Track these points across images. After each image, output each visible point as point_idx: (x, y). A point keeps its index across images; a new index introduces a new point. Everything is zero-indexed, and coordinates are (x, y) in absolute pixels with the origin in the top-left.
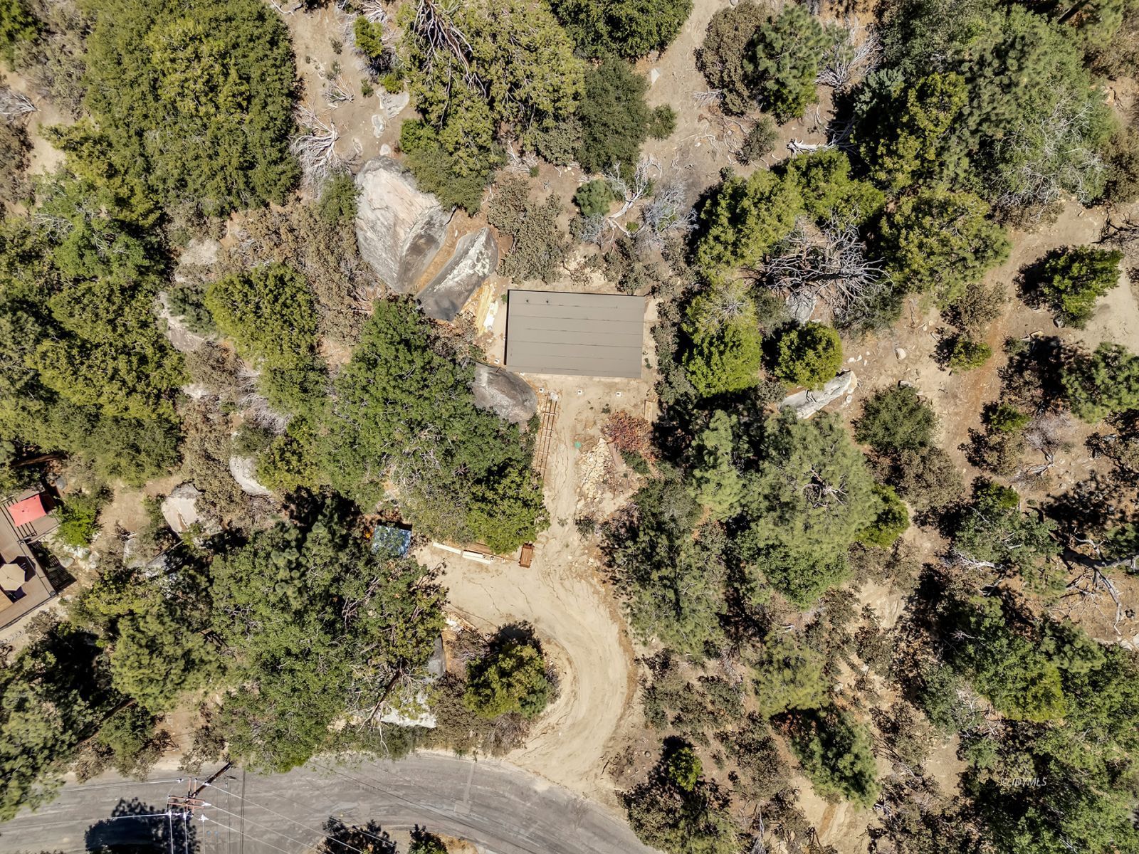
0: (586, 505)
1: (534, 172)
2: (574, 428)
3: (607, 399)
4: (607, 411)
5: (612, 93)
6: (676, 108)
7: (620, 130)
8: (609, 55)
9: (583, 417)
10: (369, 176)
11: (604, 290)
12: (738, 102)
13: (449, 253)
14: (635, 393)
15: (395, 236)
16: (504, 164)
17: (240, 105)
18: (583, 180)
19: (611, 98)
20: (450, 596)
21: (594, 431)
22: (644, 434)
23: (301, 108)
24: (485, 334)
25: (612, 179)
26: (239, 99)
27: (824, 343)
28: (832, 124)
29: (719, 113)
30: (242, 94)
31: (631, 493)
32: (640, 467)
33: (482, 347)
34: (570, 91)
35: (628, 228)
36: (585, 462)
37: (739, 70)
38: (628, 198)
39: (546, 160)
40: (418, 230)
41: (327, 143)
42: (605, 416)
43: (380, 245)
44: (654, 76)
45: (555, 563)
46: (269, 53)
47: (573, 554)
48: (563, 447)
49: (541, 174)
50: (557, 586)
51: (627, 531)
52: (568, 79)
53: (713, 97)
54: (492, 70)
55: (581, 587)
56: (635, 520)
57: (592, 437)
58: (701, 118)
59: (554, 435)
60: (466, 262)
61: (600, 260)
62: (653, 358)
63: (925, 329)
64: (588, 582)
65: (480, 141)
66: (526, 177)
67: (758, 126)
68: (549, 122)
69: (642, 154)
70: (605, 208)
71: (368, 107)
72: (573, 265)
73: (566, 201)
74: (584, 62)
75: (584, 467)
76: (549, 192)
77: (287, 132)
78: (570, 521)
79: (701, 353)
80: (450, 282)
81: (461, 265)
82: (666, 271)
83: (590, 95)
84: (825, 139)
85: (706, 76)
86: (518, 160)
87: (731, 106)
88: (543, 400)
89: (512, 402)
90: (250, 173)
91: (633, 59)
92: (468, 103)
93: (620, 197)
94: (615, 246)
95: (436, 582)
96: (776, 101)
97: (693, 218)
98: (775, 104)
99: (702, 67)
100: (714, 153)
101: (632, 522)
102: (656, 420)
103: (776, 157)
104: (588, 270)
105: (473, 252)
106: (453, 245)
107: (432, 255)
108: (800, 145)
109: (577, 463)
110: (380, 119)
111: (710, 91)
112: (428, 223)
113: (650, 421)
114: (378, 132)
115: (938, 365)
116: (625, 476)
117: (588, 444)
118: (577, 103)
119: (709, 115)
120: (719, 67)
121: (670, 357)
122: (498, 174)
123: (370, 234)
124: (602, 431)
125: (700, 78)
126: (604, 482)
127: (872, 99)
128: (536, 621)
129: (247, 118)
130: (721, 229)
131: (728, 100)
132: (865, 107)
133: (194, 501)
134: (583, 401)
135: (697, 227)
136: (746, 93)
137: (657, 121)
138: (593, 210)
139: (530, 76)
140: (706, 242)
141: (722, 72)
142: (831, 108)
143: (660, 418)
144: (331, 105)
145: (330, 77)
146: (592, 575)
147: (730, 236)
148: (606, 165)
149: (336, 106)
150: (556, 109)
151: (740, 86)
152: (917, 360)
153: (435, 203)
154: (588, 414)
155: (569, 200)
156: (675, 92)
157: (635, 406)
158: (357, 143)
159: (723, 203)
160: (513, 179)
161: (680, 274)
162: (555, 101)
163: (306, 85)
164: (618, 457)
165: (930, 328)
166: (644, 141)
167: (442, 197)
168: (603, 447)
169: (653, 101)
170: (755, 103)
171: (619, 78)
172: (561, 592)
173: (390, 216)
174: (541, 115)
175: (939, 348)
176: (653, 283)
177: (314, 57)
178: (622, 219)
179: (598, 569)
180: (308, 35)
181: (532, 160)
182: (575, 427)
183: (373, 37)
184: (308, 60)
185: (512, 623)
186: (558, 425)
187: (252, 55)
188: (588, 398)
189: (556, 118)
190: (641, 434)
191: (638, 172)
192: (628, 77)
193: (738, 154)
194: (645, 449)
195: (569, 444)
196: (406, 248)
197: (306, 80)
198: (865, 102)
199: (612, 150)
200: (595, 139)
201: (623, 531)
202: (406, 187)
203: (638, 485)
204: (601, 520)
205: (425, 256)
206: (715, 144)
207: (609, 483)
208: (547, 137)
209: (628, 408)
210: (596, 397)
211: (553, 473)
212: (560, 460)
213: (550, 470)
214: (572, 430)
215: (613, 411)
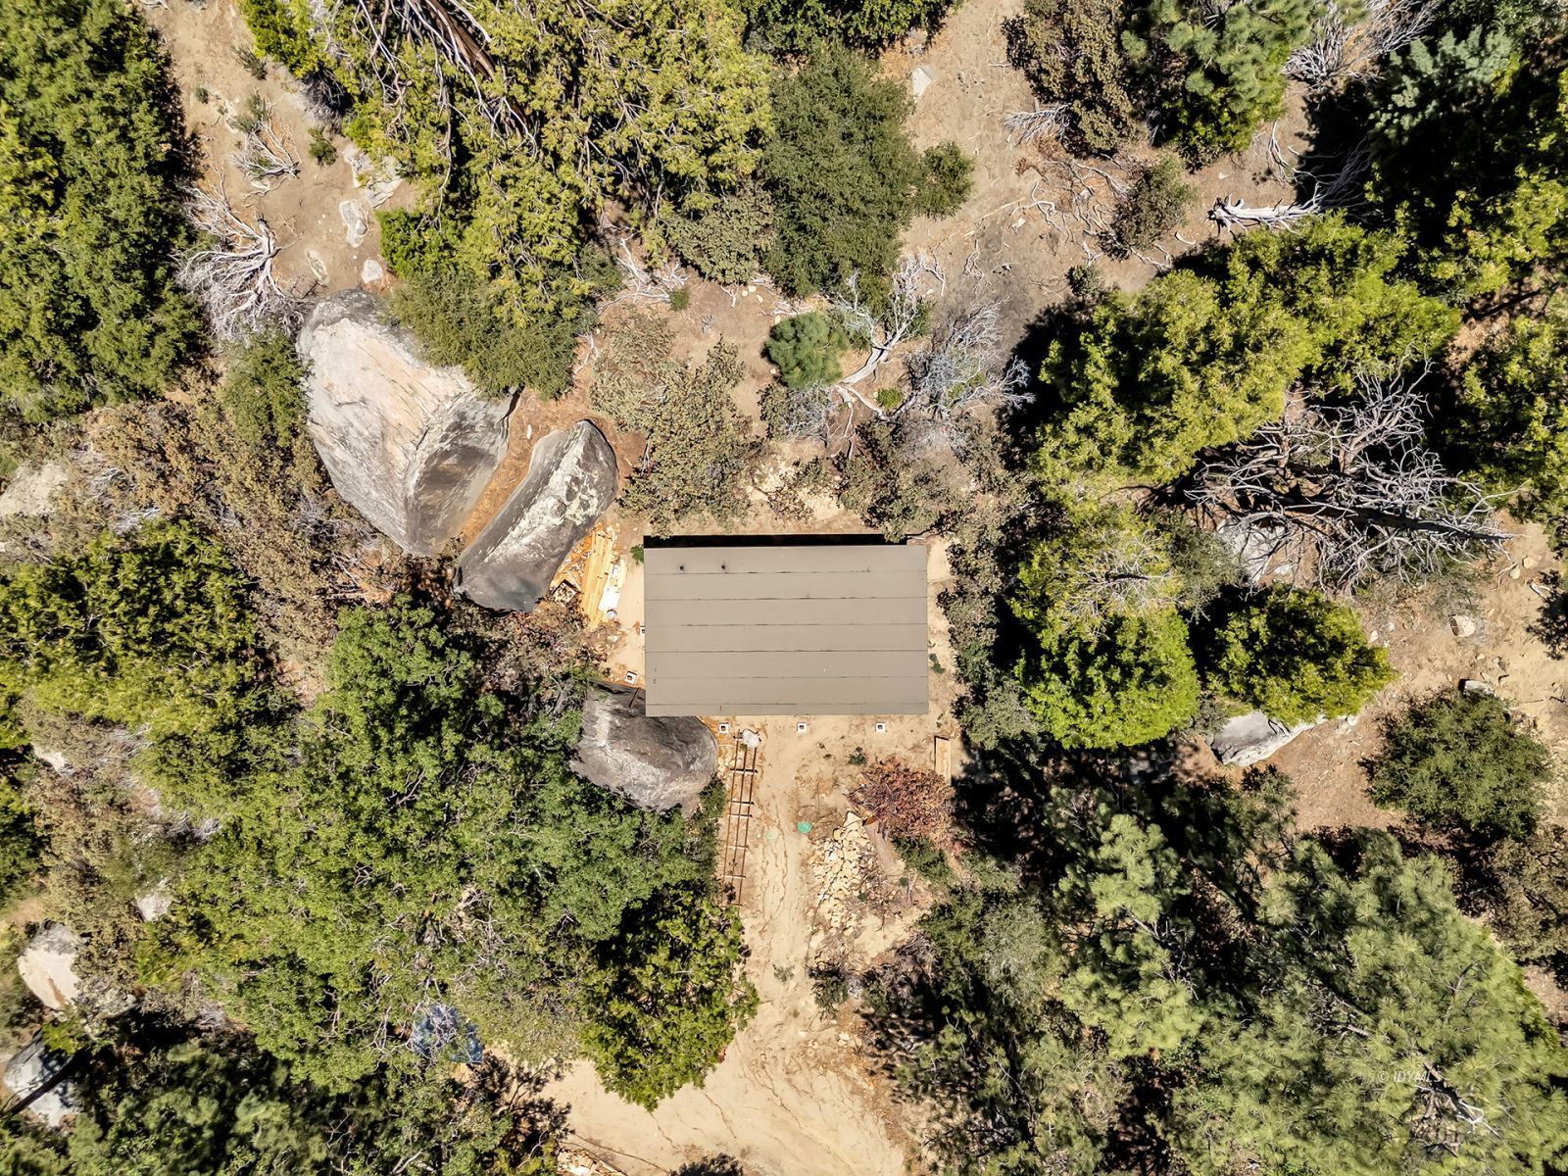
0: (828, 941)
1: (679, 300)
2: (794, 796)
3: (857, 738)
4: (859, 759)
5: (835, 126)
6: (967, 151)
7: (857, 205)
8: (821, 44)
9: (811, 773)
10: (322, 335)
11: (840, 528)
12: (1106, 126)
13: (519, 472)
14: (914, 723)
15: (386, 458)
16: (614, 287)
17: (38, 200)
18: (782, 310)
19: (833, 137)
20: (573, 1120)
21: (836, 799)
22: (937, 805)
23: (200, 196)
24: (603, 627)
25: (844, 308)
26: (35, 188)
27: (1349, 656)
28: (1306, 161)
29: (1062, 154)
30: (38, 176)
31: (916, 914)
32: (934, 866)
33: (598, 649)
34: (739, 126)
35: (881, 401)
36: (821, 862)
37: (1114, 58)
38: (877, 341)
39: (702, 275)
40: (434, 442)
41: (256, 264)
42: (854, 769)
43: (362, 474)
44: (920, 84)
45: (775, 1045)
46: (92, 85)
47: (808, 1028)
48: (774, 833)
49: (694, 301)
50: (781, 1086)
51: (914, 993)
52: (731, 99)
53: (1048, 122)
54: (540, 88)
55: (828, 1085)
56: (928, 969)
57: (832, 811)
58: (1022, 167)
59: (756, 811)
60: (546, 504)
61: (826, 467)
62: (946, 654)
63: (1516, 574)
64: (840, 1073)
65: (545, 251)
66: (664, 311)
67: (1147, 177)
68: (698, 199)
69: (906, 253)
70: (831, 369)
71: (329, 185)
72: (772, 483)
73: (751, 355)
74: (767, 60)
75: (819, 870)
76: (714, 338)
77: (165, 246)
78: (799, 971)
79: (1061, 670)
80: (516, 544)
81: (535, 509)
82: (963, 484)
83: (785, 132)
84: (1291, 194)
85: (1030, 76)
86: (645, 277)
87: (1089, 136)
88: (729, 747)
89: (662, 774)
90: (87, 337)
91: (873, 47)
92: (500, 169)
93: (861, 342)
94: (855, 438)
95: (545, 1094)
96: (1192, 119)
97: (1021, 380)
98: (1189, 127)
99: (1021, 55)
100: (1053, 238)
101: (922, 975)
102: (959, 772)
103: (1188, 238)
104: (802, 493)
105: (558, 481)
106: (525, 455)
107: (480, 481)
108: (1237, 211)
109: (804, 864)
110: (354, 208)
111: (1040, 109)
112: (457, 426)
113: (947, 778)
114: (354, 235)
115: (1547, 648)
116: (904, 882)
117: (826, 825)
118: (758, 153)
119: (1039, 160)
120: (1061, 55)
121: (982, 656)
122: (605, 310)
123: (339, 453)
124: (851, 797)
125: (1016, 82)
126: (862, 897)
127: (1421, 103)
128: (744, 1153)
129: (58, 224)
130: (1095, 411)
131: (1083, 125)
132: (1406, 121)
133: (71, 957)
134: (809, 744)
135: (1030, 398)
136: (1126, 108)
137: (932, 178)
138: (806, 375)
139: (638, 100)
140: (1055, 434)
141: (1068, 65)
142: (1303, 126)
143: (967, 769)
144: (256, 184)
145: (248, 127)
146: (848, 1062)
147: (1121, 428)
148: (829, 280)
149: (266, 185)
150: (712, 169)
151: (1114, 94)
152: (1500, 638)
153: (466, 385)
154: (826, 769)
155: (756, 353)
156: (965, 116)
157: (915, 748)
158: (316, 260)
159: (1097, 354)
160: (640, 318)
161: (994, 487)
162: (707, 152)
163: (205, 148)
164: (885, 849)
165: (1525, 572)
166: (906, 223)
167: (483, 372)
168: (853, 830)
169: (922, 136)
170: (1144, 127)
171: (847, 91)
172: (790, 1096)
173: (370, 416)
174: (677, 186)
175: (1546, 612)
176: (939, 508)
177: (213, 91)
178: (868, 383)
179: (858, 1051)
180: (198, 45)
181: (673, 276)
182: (796, 793)
183: (290, 33)
184: (204, 97)
185: (698, 1161)
186: (762, 792)
187: (50, 93)
188: (818, 737)
189: (715, 187)
190: (931, 805)
191: (895, 288)
192: (867, 88)
193: (1103, 236)
194: (941, 833)
195: (787, 826)
196: (412, 482)
197: (204, 138)
198: (1403, 111)
199: (841, 250)
200: (802, 228)
201: (905, 992)
202: (398, 356)
203: (930, 899)
204: (860, 969)
205: (465, 484)
206: (1056, 218)
207: (872, 897)
208: (700, 230)
209: (902, 753)
210: (835, 735)
211: (758, 883)
212: (771, 858)
213: (752, 879)
214: (791, 800)
215: (871, 760)
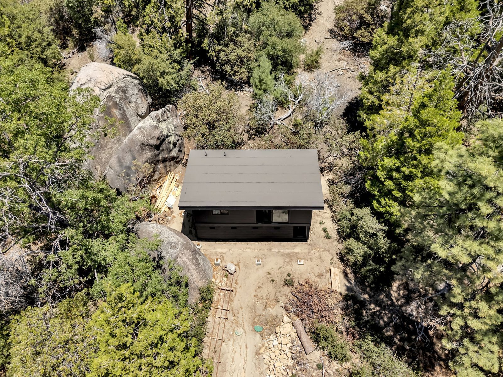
2: (253, 307)
3: (288, 268)
4: (288, 283)
9: (264, 291)
14: (318, 262)
21: (276, 310)
36: (268, 350)
42: (287, 289)
48: (241, 332)
57: (275, 318)
59: (230, 316)
62: (331, 228)
75: (266, 356)
88: (219, 274)
102: (344, 292)
109: (258, 353)
113: (338, 292)
116: (320, 367)
117: (271, 326)
124: (286, 308)
134: (262, 273)
143: (348, 289)
154: (269, 288)
157: (320, 275)
164: (307, 341)
168: (288, 327)
182: (254, 305)
186: (235, 304)
195: (248, 327)
209: (313, 279)
210: (276, 267)
211: (228, 368)
212: (237, 349)
213: (225, 364)
214: (251, 311)
215: (296, 284)
